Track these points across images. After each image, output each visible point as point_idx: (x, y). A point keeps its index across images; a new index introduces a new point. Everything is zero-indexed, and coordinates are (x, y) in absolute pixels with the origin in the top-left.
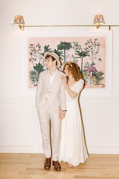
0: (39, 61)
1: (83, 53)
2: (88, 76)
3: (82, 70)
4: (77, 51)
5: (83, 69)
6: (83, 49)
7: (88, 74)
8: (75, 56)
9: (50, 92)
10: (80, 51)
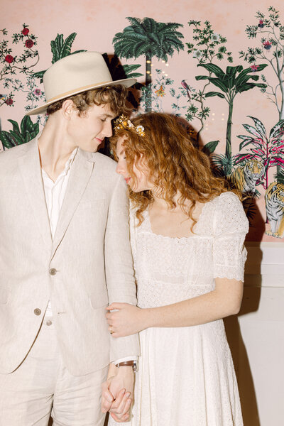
0: (28, 108)
1: (237, 74)
2: (258, 182)
3: (228, 153)
4: (207, 62)
5: (235, 151)
6: (235, 56)
7: (257, 173)
8: (198, 86)
9: (53, 272)
10: (223, 65)
